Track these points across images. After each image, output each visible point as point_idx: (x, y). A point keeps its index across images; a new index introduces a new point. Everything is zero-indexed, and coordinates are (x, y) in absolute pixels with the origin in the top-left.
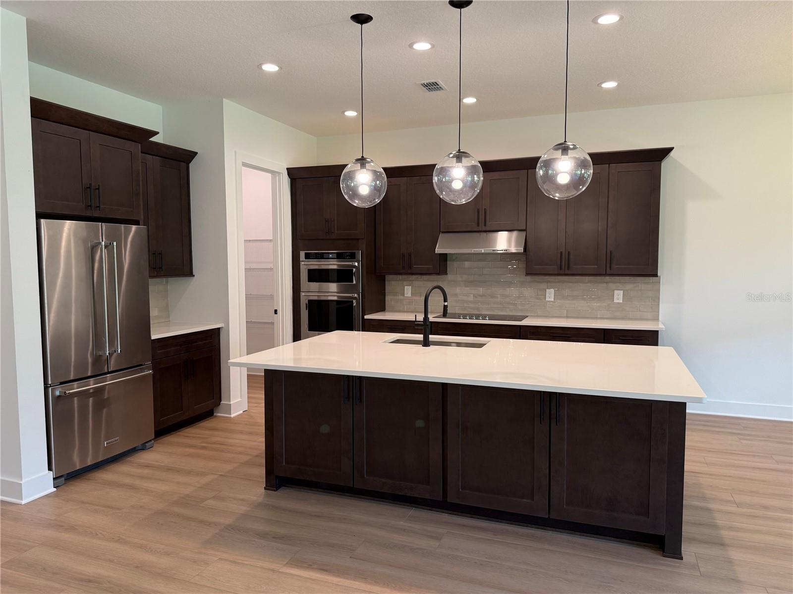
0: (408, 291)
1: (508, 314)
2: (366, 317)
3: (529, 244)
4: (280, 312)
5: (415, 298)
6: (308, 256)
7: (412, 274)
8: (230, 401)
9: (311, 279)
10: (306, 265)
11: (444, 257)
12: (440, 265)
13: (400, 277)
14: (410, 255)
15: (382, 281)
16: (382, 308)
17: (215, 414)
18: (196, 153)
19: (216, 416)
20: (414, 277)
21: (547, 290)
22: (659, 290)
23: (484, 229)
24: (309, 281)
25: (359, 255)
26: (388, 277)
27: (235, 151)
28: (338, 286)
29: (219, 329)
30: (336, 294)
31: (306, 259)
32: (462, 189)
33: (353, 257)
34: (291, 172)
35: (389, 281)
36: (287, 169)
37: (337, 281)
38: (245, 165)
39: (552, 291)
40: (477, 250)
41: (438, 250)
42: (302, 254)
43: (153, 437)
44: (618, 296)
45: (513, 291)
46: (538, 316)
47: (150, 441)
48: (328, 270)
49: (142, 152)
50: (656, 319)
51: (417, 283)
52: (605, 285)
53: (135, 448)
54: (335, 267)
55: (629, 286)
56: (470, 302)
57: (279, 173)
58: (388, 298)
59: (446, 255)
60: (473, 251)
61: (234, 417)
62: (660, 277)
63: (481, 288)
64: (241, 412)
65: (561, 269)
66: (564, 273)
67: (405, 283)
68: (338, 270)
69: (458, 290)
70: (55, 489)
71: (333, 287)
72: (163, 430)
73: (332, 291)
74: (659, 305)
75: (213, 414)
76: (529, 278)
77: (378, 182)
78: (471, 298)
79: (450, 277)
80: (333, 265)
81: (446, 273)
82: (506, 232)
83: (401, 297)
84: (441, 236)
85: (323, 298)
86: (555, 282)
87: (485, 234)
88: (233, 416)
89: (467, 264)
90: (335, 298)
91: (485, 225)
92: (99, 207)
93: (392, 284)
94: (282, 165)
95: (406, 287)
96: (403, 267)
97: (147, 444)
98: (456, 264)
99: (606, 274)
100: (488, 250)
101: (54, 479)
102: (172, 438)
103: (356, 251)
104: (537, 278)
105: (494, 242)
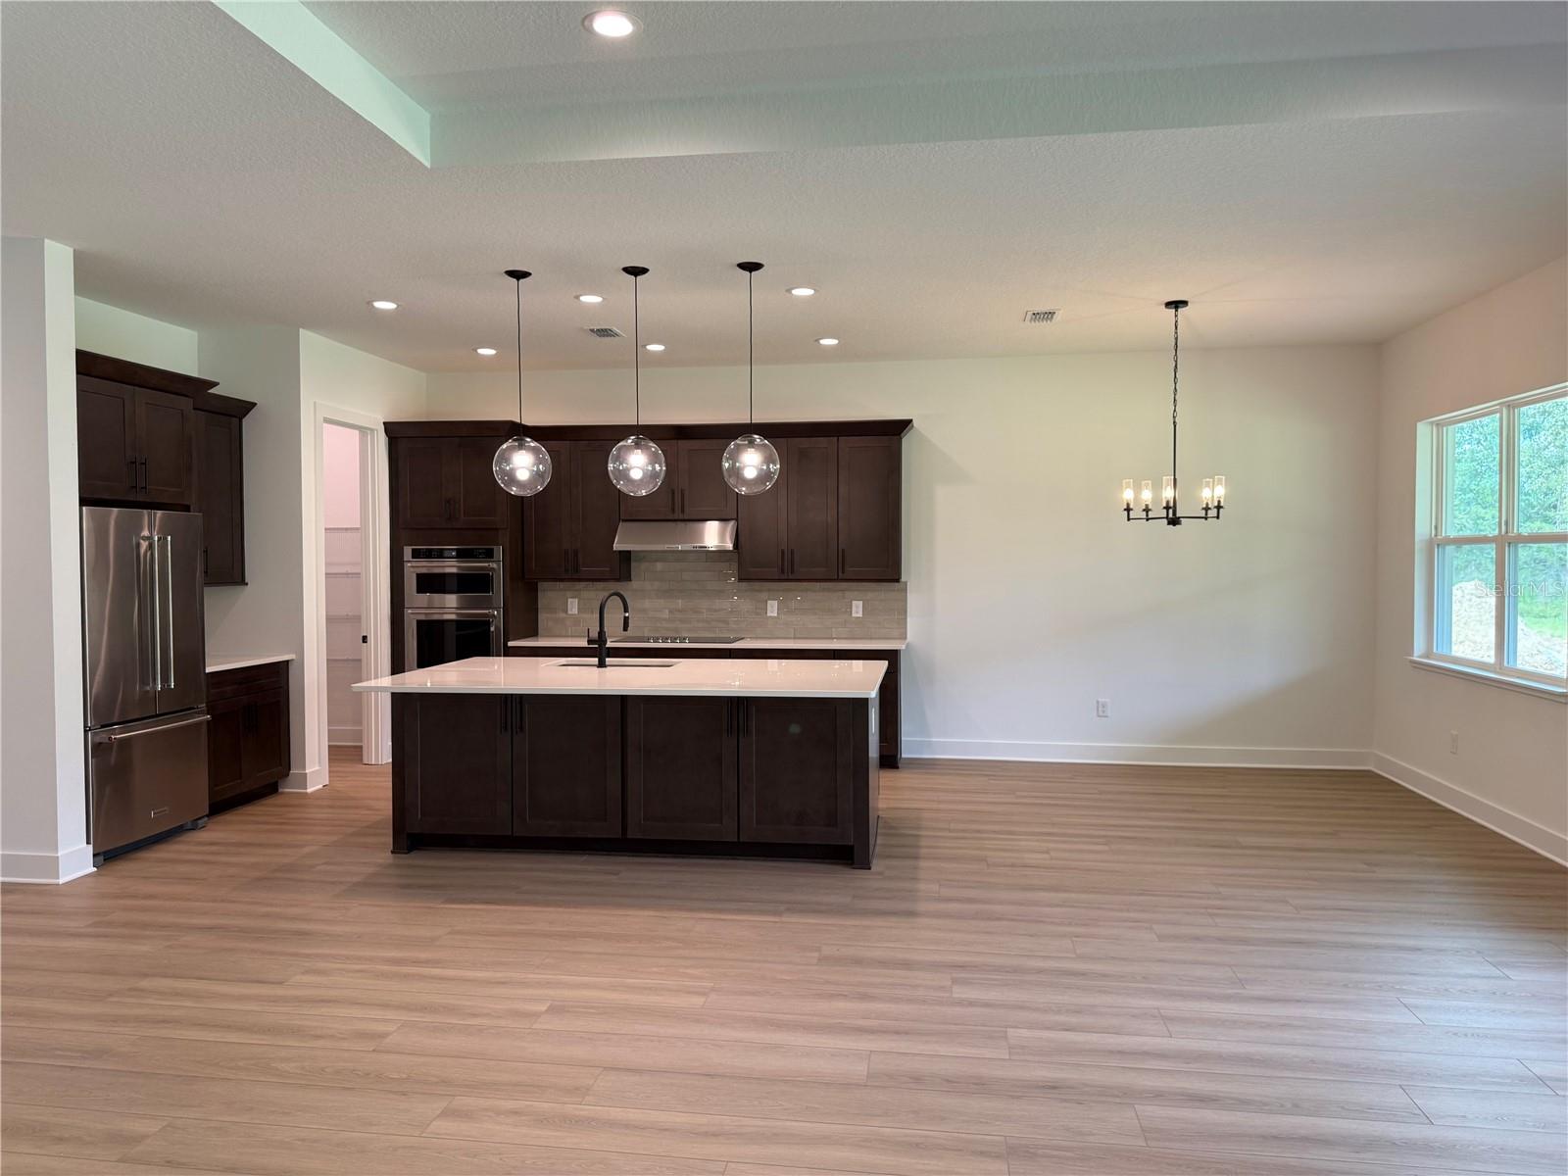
0: (573, 606)
1: (717, 635)
2: (510, 644)
3: (741, 539)
4: (371, 639)
5: (585, 616)
6: (416, 554)
7: (580, 580)
8: (304, 768)
9: (420, 590)
10: (413, 568)
11: (626, 556)
12: (622, 567)
13: (562, 585)
14: (576, 553)
15: (532, 591)
16: (534, 633)
17: (280, 790)
18: (254, 404)
19: (282, 793)
20: (583, 584)
21: (769, 602)
22: (905, 600)
23: (681, 517)
24: (418, 592)
25: (499, 552)
26: (542, 585)
27: (315, 403)
28: (459, 600)
29: (288, 661)
30: (454, 610)
31: (413, 557)
32: (641, 480)
33: (489, 554)
34: (391, 428)
35: (544, 590)
36: (384, 423)
37: (458, 592)
38: (327, 421)
39: (775, 603)
40: (673, 547)
41: (616, 546)
42: (408, 551)
43: (207, 812)
44: (857, 609)
45: (725, 604)
46: (757, 638)
47: (203, 817)
48: (444, 575)
49: (195, 409)
50: (904, 637)
51: (585, 594)
52: (840, 594)
53: (181, 826)
54: (454, 570)
55: (870, 595)
56: (665, 620)
57: (372, 430)
58: (542, 617)
59: (629, 552)
60: (666, 547)
61: (312, 793)
62: (906, 583)
63: (680, 601)
64: (321, 786)
65: (783, 571)
66: (786, 577)
67: (569, 594)
68: (457, 574)
69: (647, 604)
70: (95, 869)
71: (451, 600)
72: (220, 807)
73: (449, 607)
74: (906, 619)
75: (277, 790)
76: (744, 585)
77: (541, 467)
78: (666, 614)
79: (635, 584)
80: (450, 566)
81: (629, 578)
82: (717, 522)
83: (563, 615)
84: (622, 526)
85: (436, 617)
86: (778, 590)
87: (681, 525)
88: (309, 790)
89: (659, 566)
90: (453, 617)
91: (683, 511)
92: (146, 488)
93: (548, 595)
94: (376, 417)
95: (570, 600)
96: (566, 571)
97: (200, 822)
98: (644, 566)
99: (838, 580)
100: (688, 547)
101: (94, 855)
102: (229, 817)
103: (495, 547)
104: (757, 585)
105: (700, 536)
